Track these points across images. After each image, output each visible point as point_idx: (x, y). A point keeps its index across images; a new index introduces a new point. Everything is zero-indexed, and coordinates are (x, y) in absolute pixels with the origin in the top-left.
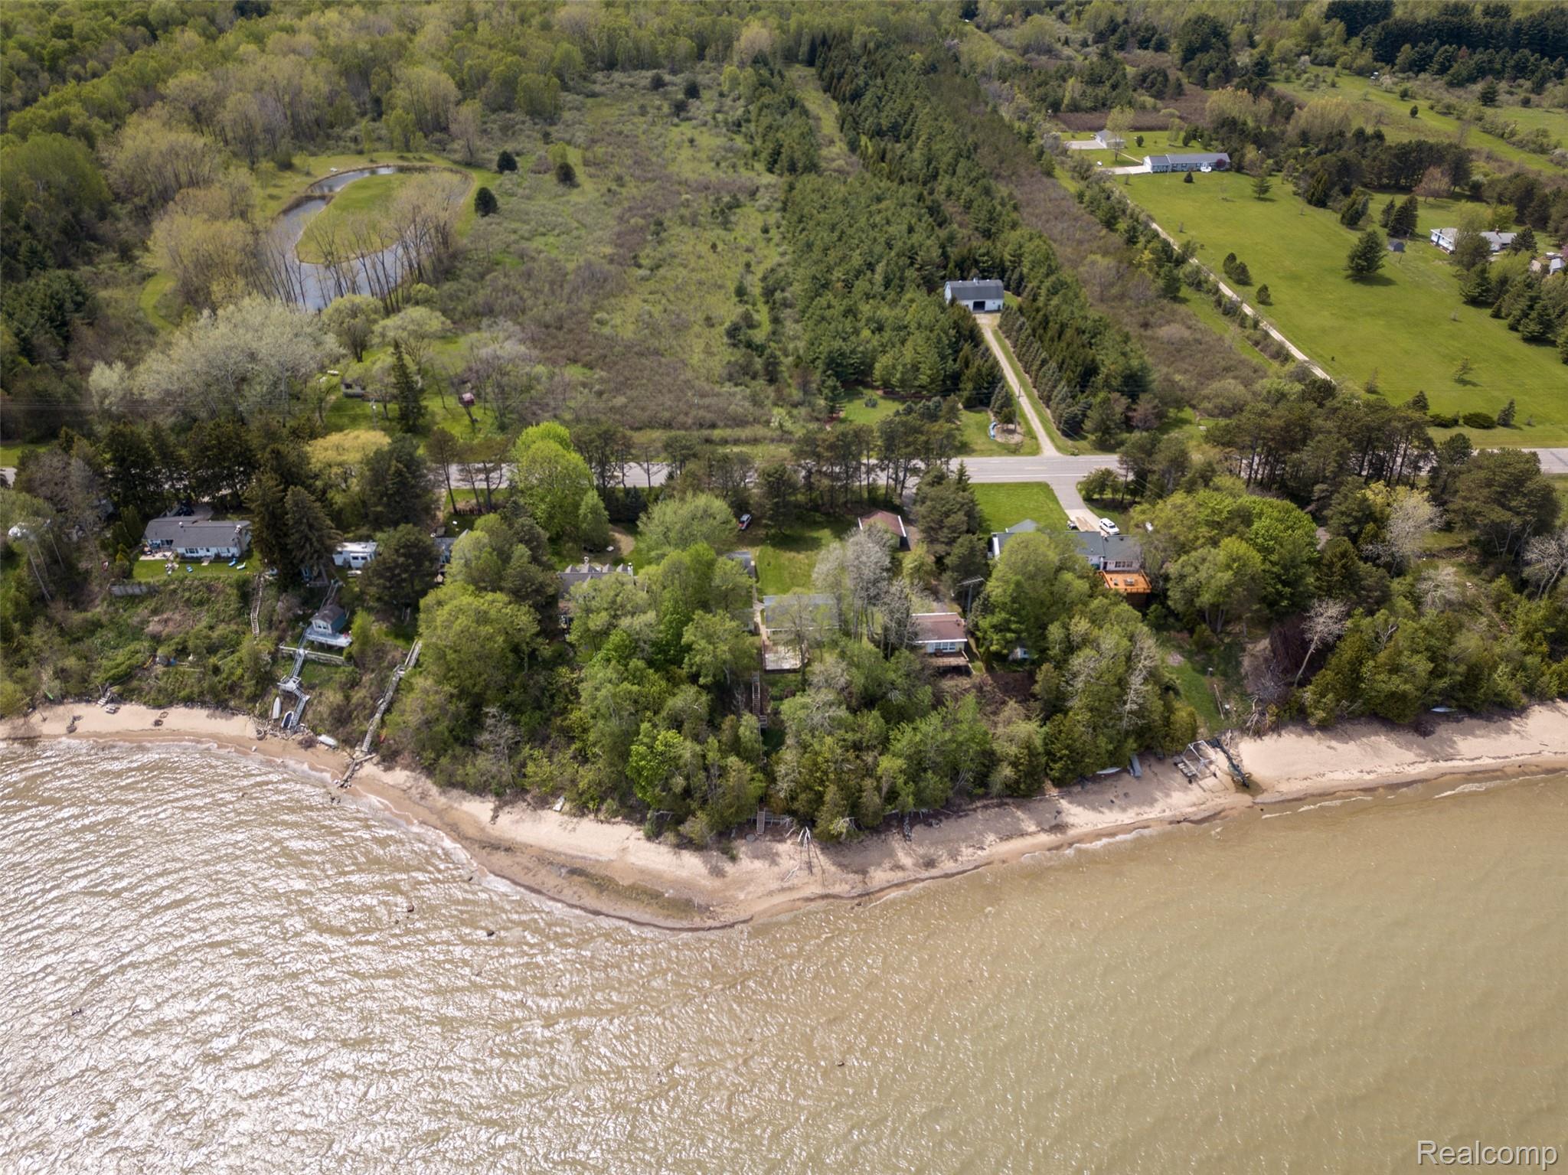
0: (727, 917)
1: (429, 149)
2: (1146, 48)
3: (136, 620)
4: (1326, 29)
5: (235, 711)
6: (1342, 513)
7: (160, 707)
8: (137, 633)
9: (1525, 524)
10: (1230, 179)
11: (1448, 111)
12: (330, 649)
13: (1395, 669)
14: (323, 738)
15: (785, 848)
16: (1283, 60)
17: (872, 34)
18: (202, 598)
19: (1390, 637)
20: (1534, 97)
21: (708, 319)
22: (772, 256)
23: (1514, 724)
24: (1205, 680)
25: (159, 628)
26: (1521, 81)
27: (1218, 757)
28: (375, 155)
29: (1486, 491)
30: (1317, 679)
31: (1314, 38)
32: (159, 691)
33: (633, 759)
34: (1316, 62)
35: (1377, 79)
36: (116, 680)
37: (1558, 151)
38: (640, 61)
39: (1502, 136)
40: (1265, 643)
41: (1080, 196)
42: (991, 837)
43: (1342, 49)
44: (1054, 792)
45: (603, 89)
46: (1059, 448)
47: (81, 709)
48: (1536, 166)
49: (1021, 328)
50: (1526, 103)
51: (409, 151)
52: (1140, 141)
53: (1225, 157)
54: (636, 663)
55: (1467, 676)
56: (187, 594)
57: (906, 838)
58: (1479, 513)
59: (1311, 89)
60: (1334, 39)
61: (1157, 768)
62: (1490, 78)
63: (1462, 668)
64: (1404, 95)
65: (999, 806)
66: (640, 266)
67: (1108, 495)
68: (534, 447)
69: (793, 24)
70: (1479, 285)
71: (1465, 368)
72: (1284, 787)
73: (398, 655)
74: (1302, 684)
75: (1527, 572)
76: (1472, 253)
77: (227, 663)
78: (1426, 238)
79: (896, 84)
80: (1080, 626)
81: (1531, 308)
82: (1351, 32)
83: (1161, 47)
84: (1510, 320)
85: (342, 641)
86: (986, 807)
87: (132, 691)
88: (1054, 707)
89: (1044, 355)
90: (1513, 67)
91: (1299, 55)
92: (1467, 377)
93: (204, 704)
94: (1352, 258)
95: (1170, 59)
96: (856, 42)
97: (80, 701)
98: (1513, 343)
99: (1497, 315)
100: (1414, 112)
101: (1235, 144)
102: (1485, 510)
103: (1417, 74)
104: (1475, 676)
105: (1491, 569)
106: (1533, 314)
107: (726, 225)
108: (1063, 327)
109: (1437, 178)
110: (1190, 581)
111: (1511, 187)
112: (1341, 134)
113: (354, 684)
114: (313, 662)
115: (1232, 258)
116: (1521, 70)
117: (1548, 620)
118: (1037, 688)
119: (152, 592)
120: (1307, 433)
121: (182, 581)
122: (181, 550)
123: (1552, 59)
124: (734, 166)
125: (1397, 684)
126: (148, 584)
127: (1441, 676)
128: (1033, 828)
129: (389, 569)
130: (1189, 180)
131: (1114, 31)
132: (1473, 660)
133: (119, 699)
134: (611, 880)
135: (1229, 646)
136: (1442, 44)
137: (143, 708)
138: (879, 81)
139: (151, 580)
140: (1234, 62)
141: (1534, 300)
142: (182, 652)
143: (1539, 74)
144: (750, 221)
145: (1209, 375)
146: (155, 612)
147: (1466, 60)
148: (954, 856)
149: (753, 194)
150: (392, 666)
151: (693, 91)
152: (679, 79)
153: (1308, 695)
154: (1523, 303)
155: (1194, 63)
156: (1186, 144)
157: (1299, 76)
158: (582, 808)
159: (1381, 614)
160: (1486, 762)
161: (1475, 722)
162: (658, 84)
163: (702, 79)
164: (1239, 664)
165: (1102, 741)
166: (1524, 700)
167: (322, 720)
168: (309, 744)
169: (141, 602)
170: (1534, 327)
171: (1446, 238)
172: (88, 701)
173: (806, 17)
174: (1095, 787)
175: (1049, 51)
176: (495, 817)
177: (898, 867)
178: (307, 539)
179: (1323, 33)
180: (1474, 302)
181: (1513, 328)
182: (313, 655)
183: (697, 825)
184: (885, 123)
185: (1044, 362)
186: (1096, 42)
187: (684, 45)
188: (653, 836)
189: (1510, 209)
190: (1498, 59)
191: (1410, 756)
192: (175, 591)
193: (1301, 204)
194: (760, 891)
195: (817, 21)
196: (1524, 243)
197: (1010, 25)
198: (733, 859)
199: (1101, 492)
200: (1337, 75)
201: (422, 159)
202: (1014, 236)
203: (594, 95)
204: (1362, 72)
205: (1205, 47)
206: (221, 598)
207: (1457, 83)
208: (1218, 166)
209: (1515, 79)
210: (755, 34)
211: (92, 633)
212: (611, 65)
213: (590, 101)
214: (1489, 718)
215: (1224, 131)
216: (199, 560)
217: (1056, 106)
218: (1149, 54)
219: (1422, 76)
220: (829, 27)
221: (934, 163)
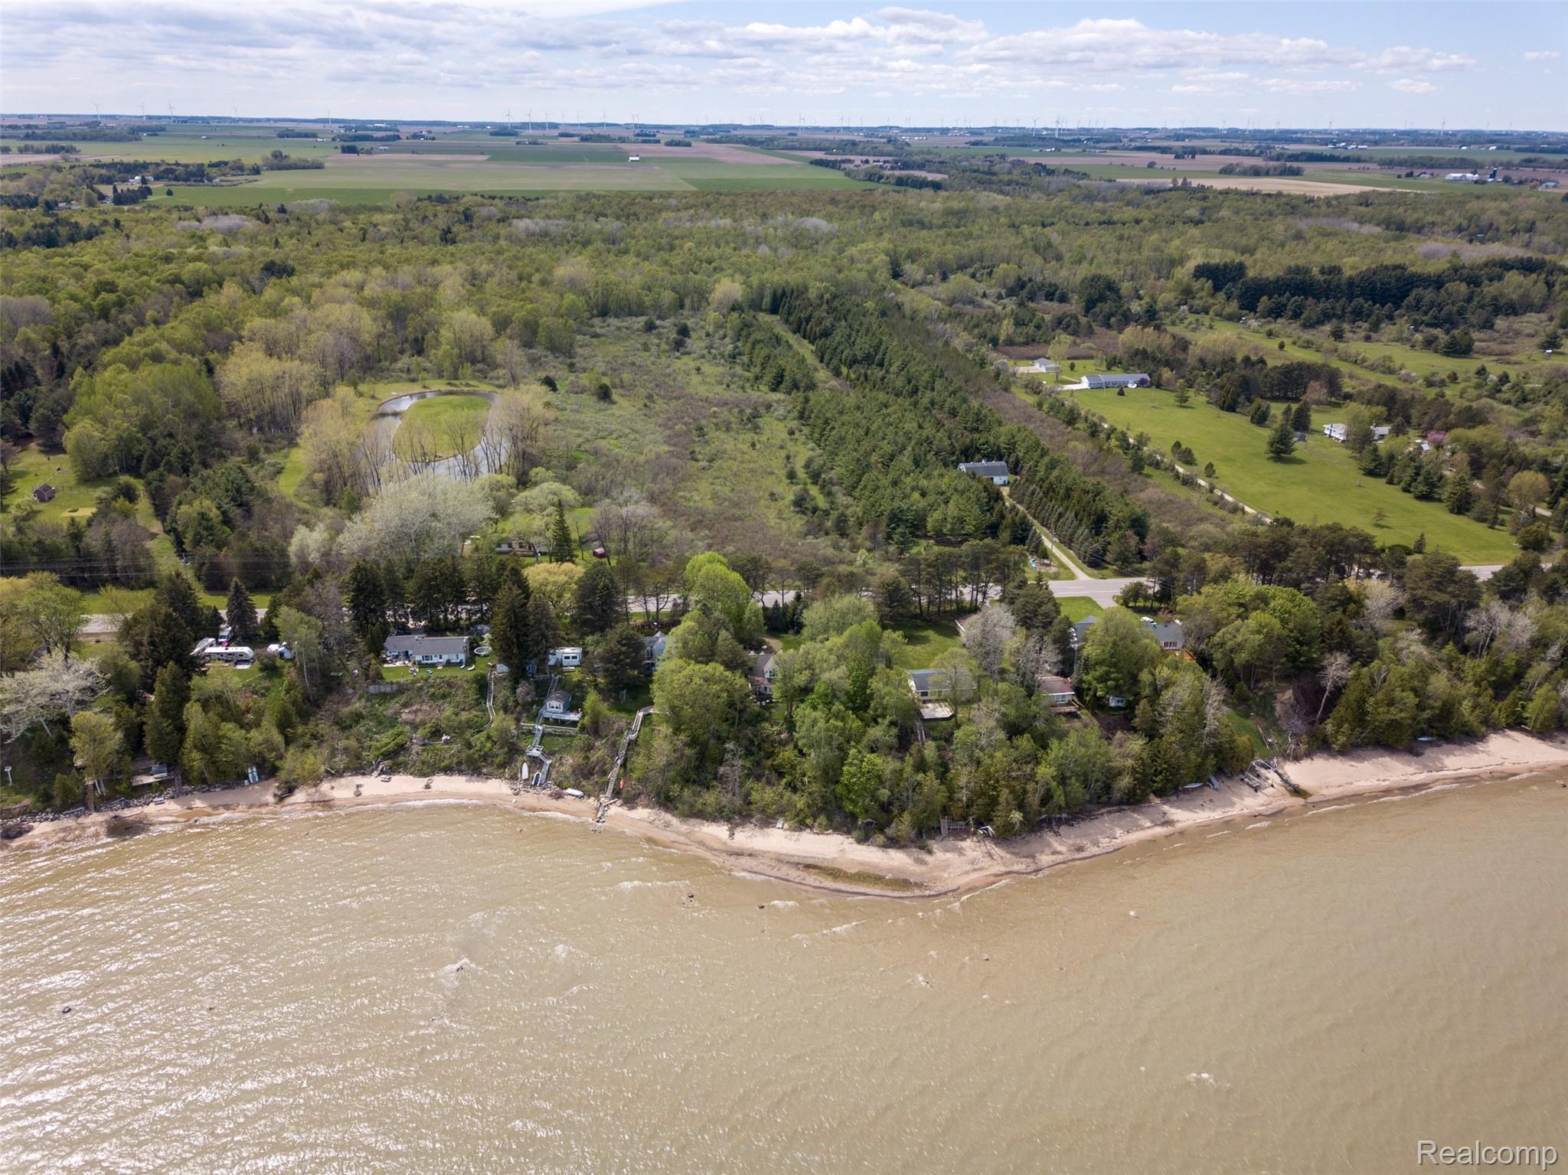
0: (940, 887)
1: (474, 378)
2: (1052, 300)
3: (391, 711)
4: (1196, 285)
5: (488, 776)
6: (1330, 599)
7: (424, 775)
8: (393, 722)
9: (1460, 604)
10: (1153, 392)
11: (1308, 345)
12: (563, 723)
13: (1391, 703)
14: (570, 791)
15: (968, 844)
16: (1166, 309)
17: (827, 289)
18: (443, 693)
19: (1384, 680)
20: (1373, 335)
21: (772, 494)
22: (804, 452)
23: (1480, 746)
24: (1249, 722)
25: (411, 717)
26: (1360, 323)
27: (1271, 775)
28: (427, 383)
29: (1427, 582)
30: (1335, 714)
31: (1187, 293)
32: (423, 763)
33: (844, 779)
34: (1193, 311)
35: (1245, 323)
36: (386, 756)
37: (1403, 372)
38: (629, 309)
39: (1356, 362)
40: (1289, 693)
41: (1040, 405)
42: (1118, 832)
43: (1212, 301)
44: (1158, 801)
45: (603, 331)
46: (1090, 575)
47: (359, 780)
48: (1389, 381)
49: (1033, 493)
50: (1368, 339)
51: (457, 379)
52: (1072, 367)
53: (1146, 376)
54: (838, 706)
55: (1441, 710)
56: (432, 690)
57: (1057, 834)
58: (1425, 598)
59: (1194, 330)
60: (1204, 294)
61: (1228, 783)
62: (1334, 320)
63: (1439, 704)
64: (1270, 334)
65: (1120, 811)
66: (697, 460)
67: (1141, 603)
68: (704, 570)
69: (755, 280)
70: (1374, 460)
71: (1380, 515)
72: (1325, 792)
73: (623, 724)
74: (1322, 720)
75: (1468, 638)
76: (1361, 440)
77: (478, 739)
78: (1321, 433)
79: (861, 324)
80: (1163, 672)
81: (1417, 474)
82: (1217, 288)
83: (1063, 299)
84: (1402, 484)
85: (573, 717)
86: (1109, 812)
87: (399, 765)
88: (1152, 733)
89: (1061, 510)
90: (1352, 313)
91: (1179, 305)
92: (1382, 523)
93: (461, 772)
94: (1271, 444)
95: (1075, 306)
96: (812, 294)
97: (356, 774)
98: (1408, 501)
99: (1390, 482)
100: (1282, 346)
101: (1152, 367)
102: (1430, 595)
103: (1276, 318)
104: (1448, 710)
105: (1440, 640)
106: (1420, 479)
107: (756, 428)
108: (1068, 490)
109: (1316, 391)
110: (1230, 644)
111: (1377, 395)
112: (1233, 360)
113: (590, 748)
114: (550, 734)
115: (1178, 445)
116: (1358, 315)
117: (1490, 671)
118: (1136, 721)
119: (401, 689)
120: (1289, 549)
121: (426, 680)
122: (418, 658)
123: (1383, 305)
124: (743, 388)
125: (1395, 714)
126: (398, 683)
127: (1424, 710)
128: (1149, 824)
129: (614, 656)
130: (1121, 393)
131: (1023, 287)
132: (1445, 697)
133: (392, 771)
134: (839, 870)
135: (1263, 697)
136: (1293, 295)
137: (411, 777)
138: (843, 323)
139: (402, 680)
140: (1129, 310)
141: (1418, 468)
142: (436, 733)
143: (1374, 317)
144: (774, 428)
145: (1188, 523)
146: (405, 705)
147: (1313, 308)
148: (1096, 844)
149: (769, 407)
150: (620, 733)
151: (684, 331)
152: (667, 323)
153: (1329, 727)
154: (1410, 471)
155: (1097, 310)
156: (1109, 369)
157: (1182, 321)
158: (801, 825)
159: (1376, 663)
160: (1466, 771)
161: (1450, 746)
162: (650, 327)
163: (690, 323)
164: (1273, 709)
165: (1192, 756)
166: (1483, 729)
167: (566, 778)
168: (558, 796)
169: (392, 698)
170: (1423, 488)
171: (1338, 432)
172: (363, 774)
173: (766, 275)
174: (1187, 797)
175: (972, 302)
176: (732, 835)
177: (1055, 853)
178: (544, 636)
179: (1195, 289)
180: (1371, 473)
181: (1406, 490)
182: (550, 729)
183: (903, 825)
184: (859, 354)
185: (1060, 516)
186: (1008, 296)
187: (668, 296)
188: (863, 840)
189: (1380, 409)
190: (1338, 306)
191: (1411, 770)
192: (421, 688)
193: (1216, 411)
194: (958, 871)
195: (776, 278)
196: (1398, 431)
197: (931, 283)
198: (930, 852)
199: (1135, 601)
200: (1212, 320)
201: (467, 385)
202: (1003, 430)
203: (596, 336)
204: (1230, 318)
205: (1102, 298)
206: (459, 692)
207: (1308, 325)
208: (1142, 383)
209: (1354, 322)
210: (728, 287)
211: (357, 722)
212: (604, 313)
213: (594, 340)
214: (1460, 744)
215: (1137, 359)
216: (433, 666)
217: (994, 341)
218: (1055, 305)
219: (1279, 320)
220: (787, 282)
221: (914, 382)
